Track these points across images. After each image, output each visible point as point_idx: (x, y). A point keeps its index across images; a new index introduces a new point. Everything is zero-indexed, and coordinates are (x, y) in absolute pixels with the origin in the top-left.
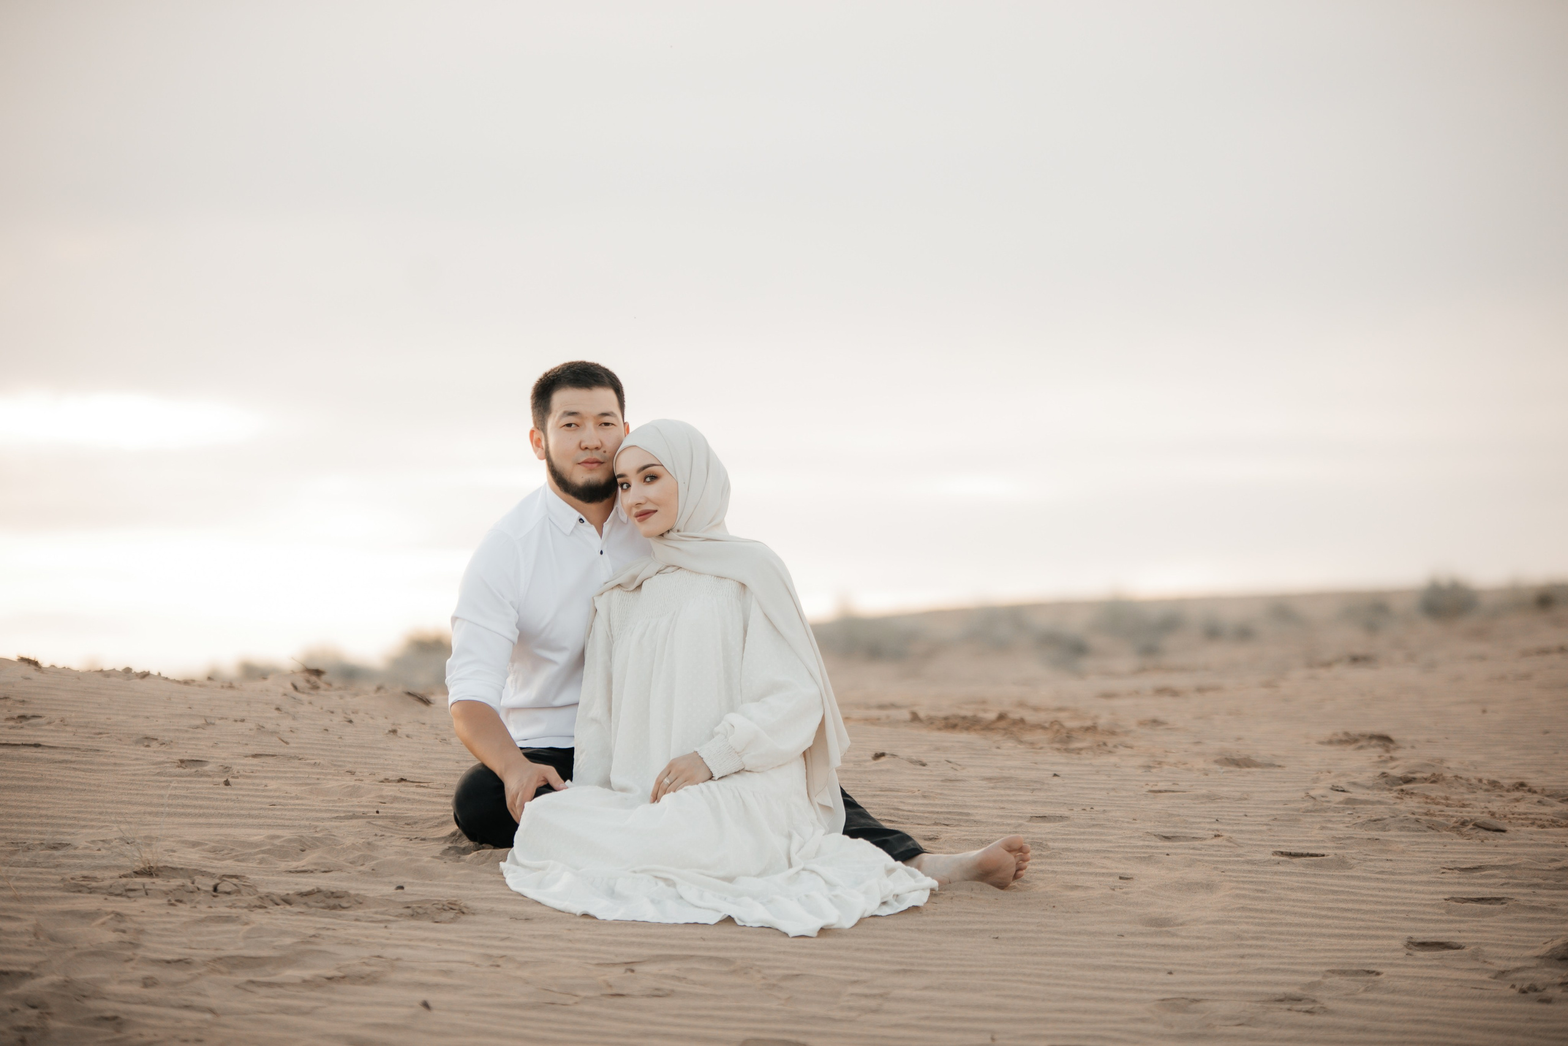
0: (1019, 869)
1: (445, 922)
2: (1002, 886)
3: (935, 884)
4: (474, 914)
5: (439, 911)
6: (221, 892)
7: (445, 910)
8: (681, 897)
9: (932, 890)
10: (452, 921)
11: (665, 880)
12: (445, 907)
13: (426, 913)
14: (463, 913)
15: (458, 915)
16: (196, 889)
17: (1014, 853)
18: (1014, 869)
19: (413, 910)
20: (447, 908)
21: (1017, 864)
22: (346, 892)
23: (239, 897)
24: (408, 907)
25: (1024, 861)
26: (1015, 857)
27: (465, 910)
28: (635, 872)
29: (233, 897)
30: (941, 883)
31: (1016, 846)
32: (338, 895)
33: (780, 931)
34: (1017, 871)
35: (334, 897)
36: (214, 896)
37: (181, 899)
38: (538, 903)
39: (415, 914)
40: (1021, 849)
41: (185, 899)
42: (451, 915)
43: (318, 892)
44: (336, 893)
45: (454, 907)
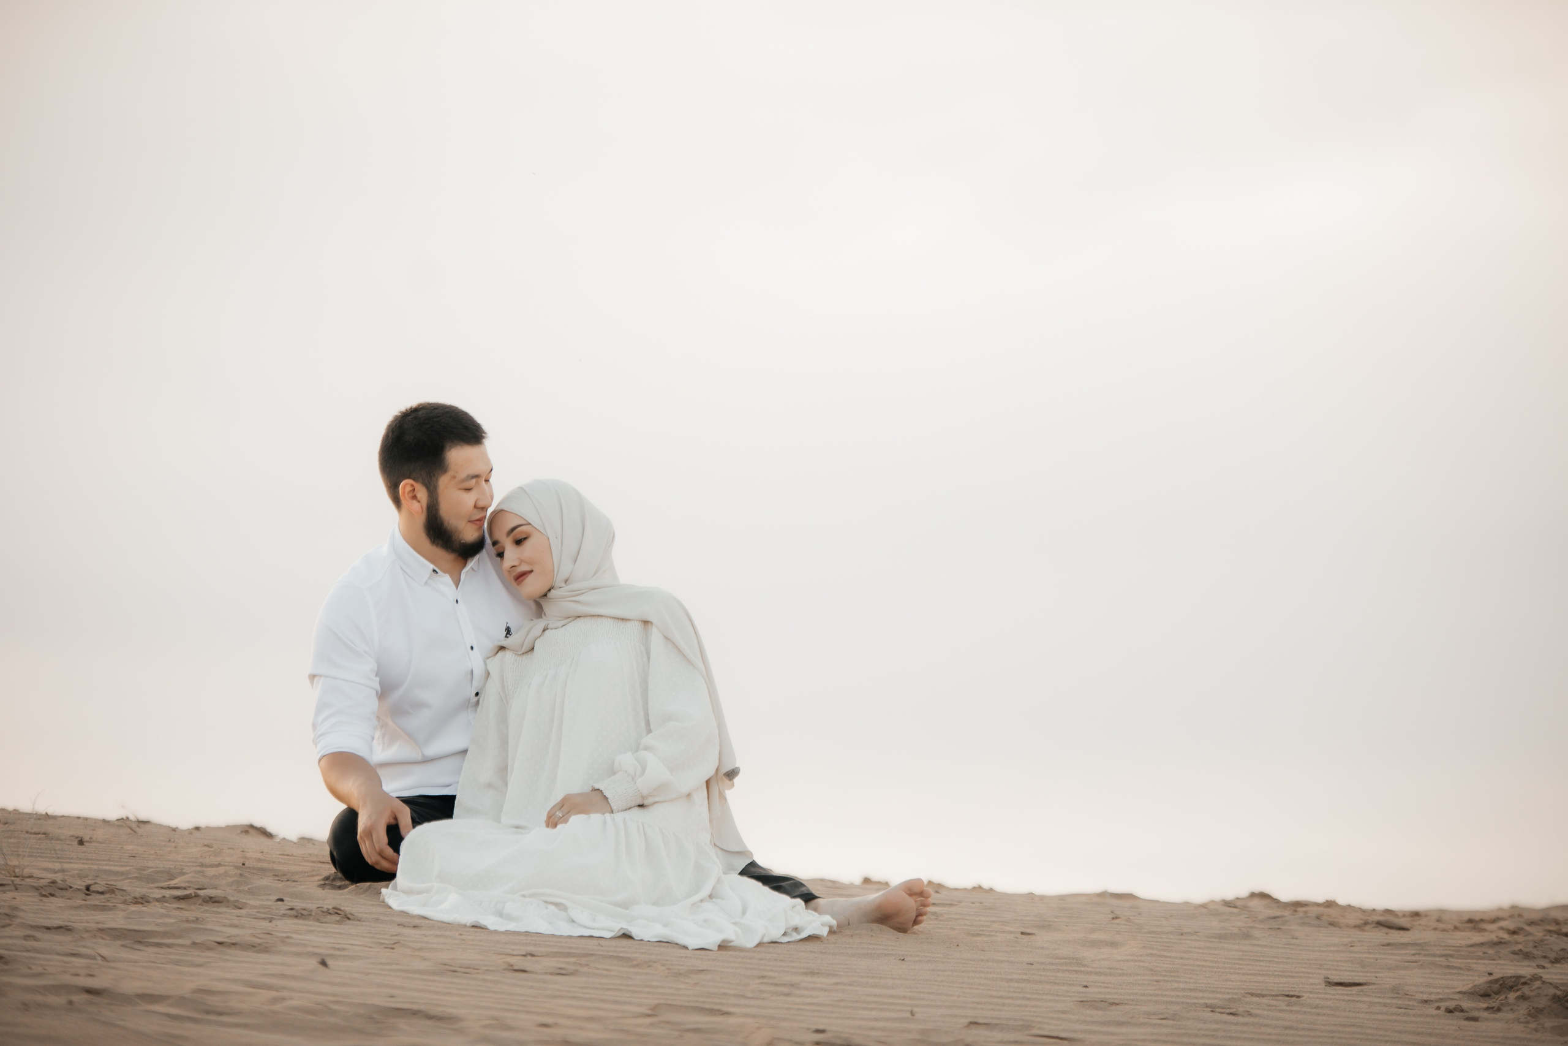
0: (920, 914)
1: (330, 923)
2: (902, 929)
3: (834, 923)
4: (359, 920)
5: (323, 914)
6: (94, 892)
7: (330, 913)
8: (573, 921)
9: (831, 927)
10: (338, 922)
11: (556, 904)
12: (331, 911)
13: (310, 915)
14: (349, 919)
15: (345, 919)
16: (68, 888)
17: (915, 897)
18: (914, 914)
19: (297, 911)
20: (332, 912)
21: (917, 909)
22: (225, 897)
23: (113, 896)
24: (292, 909)
25: (924, 905)
26: (916, 901)
27: (350, 916)
28: (524, 896)
29: (107, 896)
31: (917, 890)
32: (217, 899)
33: (680, 945)
34: (917, 916)
35: (213, 902)
36: (87, 895)
37: (53, 893)
38: (426, 918)
39: (300, 915)
40: (921, 894)
41: (57, 895)
42: (337, 918)
43: (195, 896)
44: (214, 897)
45: (339, 912)
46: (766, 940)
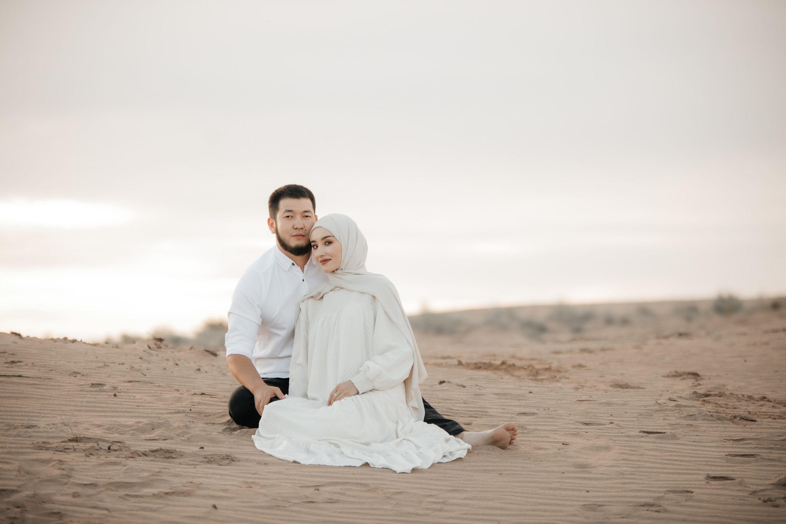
1: (224, 465)
2: (503, 448)
3: (470, 446)
4: (239, 461)
5: (221, 460)
6: (112, 450)
7: (224, 459)
8: (343, 453)
10: (228, 464)
11: (335, 444)
13: (215, 461)
14: (233, 461)
15: (231, 462)
16: (100, 449)
17: (510, 431)
18: (509, 440)
19: (208, 459)
21: (511, 437)
22: (175, 450)
23: (121, 453)
24: (206, 458)
25: (515, 435)
26: (510, 433)
27: (234, 459)
28: (319, 440)
29: (118, 452)
30: (473, 446)
31: (511, 428)
32: (171, 451)
33: (392, 470)
34: (511, 440)
35: (169, 453)
36: (109, 452)
37: (91, 453)
38: (271, 456)
39: (209, 461)
40: (513, 429)
41: (94, 454)
42: (227, 461)
43: (161, 450)
44: (170, 450)
45: (228, 457)
46: (436, 462)
